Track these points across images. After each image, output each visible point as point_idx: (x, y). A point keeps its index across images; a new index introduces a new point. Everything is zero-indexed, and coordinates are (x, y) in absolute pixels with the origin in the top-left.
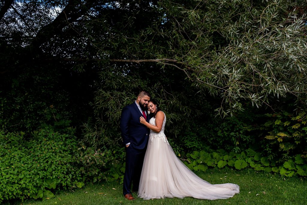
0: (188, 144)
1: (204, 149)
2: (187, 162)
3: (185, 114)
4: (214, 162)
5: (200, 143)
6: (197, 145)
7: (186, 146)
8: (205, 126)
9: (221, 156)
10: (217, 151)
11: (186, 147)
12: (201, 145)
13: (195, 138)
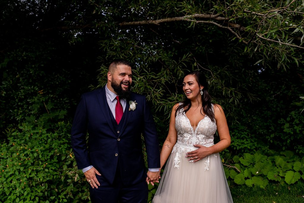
0: (236, 144)
1: (260, 149)
2: (235, 170)
3: (231, 100)
4: (279, 172)
5: (253, 141)
6: (249, 145)
7: (232, 147)
8: (260, 114)
9: (288, 162)
10: (281, 153)
11: (233, 148)
12: (255, 143)
13: (246, 133)
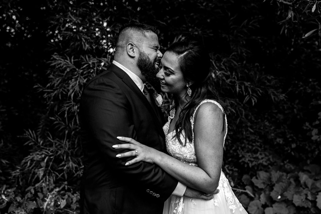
0: (247, 159)
1: (275, 164)
4: (306, 195)
5: (267, 154)
6: (264, 160)
7: (242, 164)
8: (269, 118)
9: (316, 180)
10: (305, 168)
11: (244, 165)
12: (270, 157)
13: (258, 144)
